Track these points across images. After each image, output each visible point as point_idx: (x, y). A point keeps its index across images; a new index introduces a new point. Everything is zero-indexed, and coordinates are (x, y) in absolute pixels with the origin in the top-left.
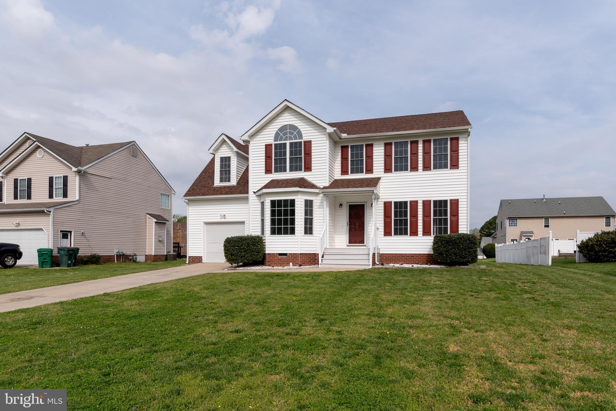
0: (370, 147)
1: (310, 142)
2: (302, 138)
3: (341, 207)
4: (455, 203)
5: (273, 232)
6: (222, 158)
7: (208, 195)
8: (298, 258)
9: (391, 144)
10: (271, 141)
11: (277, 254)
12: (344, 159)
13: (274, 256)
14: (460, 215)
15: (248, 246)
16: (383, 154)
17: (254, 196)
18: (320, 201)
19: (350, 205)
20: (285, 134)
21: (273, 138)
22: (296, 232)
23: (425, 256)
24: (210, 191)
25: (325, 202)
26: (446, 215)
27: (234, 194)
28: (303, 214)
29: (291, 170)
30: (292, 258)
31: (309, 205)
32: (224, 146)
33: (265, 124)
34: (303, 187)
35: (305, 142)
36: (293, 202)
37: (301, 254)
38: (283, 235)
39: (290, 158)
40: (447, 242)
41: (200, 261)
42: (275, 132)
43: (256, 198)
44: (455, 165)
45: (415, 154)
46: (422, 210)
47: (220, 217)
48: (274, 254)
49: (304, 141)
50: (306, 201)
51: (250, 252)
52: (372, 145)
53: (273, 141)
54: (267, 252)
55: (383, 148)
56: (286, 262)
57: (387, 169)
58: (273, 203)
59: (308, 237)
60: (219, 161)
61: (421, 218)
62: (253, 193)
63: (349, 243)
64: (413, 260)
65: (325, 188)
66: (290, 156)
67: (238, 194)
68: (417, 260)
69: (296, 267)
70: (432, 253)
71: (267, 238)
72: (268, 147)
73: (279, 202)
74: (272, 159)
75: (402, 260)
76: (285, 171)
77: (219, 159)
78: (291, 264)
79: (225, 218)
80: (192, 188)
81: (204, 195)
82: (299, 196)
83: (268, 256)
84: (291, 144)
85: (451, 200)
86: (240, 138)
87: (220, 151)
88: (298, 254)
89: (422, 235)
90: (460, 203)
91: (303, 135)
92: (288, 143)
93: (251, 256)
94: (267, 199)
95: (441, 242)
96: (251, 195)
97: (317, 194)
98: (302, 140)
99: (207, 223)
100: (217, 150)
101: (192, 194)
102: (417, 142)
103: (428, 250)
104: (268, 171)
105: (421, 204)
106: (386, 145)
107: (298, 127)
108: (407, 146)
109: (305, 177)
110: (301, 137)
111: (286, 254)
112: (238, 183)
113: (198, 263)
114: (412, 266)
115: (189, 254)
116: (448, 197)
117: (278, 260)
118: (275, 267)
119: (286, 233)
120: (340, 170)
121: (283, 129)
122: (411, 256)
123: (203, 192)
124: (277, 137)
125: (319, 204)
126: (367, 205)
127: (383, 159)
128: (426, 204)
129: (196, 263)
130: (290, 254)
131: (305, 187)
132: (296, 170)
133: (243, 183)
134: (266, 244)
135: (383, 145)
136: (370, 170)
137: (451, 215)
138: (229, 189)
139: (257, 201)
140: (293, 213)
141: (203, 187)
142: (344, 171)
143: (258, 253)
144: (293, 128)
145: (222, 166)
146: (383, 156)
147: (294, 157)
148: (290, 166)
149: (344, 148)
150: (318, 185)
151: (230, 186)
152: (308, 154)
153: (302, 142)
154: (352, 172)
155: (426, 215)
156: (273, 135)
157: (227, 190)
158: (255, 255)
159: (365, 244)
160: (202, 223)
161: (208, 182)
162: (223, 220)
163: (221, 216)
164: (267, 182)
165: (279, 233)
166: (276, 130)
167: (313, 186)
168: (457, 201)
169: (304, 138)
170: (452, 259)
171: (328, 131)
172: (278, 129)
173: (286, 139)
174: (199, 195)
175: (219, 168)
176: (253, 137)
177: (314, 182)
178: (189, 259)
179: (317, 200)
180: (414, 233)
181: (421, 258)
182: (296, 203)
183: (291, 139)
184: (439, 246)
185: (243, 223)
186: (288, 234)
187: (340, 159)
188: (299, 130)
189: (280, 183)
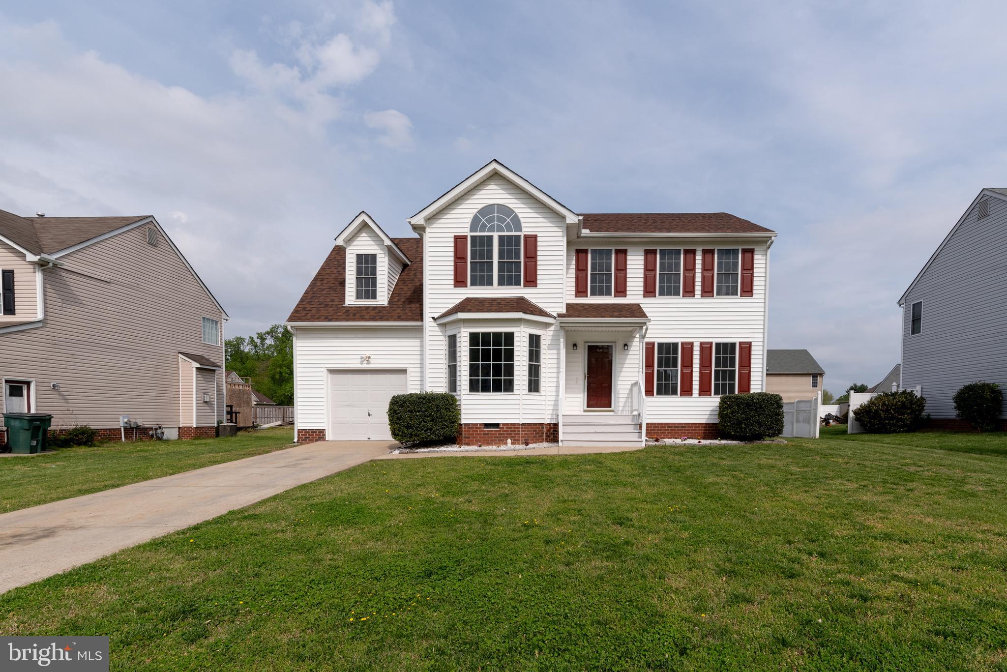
0: (622, 253)
1: (535, 237)
2: (520, 230)
3: (575, 348)
4: (746, 348)
5: (474, 387)
6: (359, 257)
7: (337, 320)
8: (519, 431)
9: (654, 252)
10: (465, 230)
11: (481, 424)
12: (580, 270)
13: (476, 428)
14: (752, 365)
15: (438, 411)
16: (642, 267)
17: (435, 324)
18: (550, 338)
19: (589, 346)
20: (490, 220)
21: (468, 225)
22: (515, 387)
23: (702, 427)
24: (339, 314)
25: (562, 340)
26: (733, 365)
27: (387, 320)
28: (527, 359)
29: (501, 283)
30: (508, 431)
31: (534, 341)
32: (364, 234)
33: (454, 200)
34: (528, 312)
35: (526, 237)
36: (510, 337)
37: (523, 424)
38: (491, 393)
39: (499, 262)
40: (748, 405)
41: (321, 437)
42: (472, 216)
43: (437, 329)
44: (748, 291)
45: (690, 269)
46: (698, 357)
47: (359, 361)
48: (476, 424)
49: (525, 235)
50: (531, 336)
51: (441, 422)
52: (625, 252)
53: (468, 230)
54: (463, 421)
55: (642, 258)
56: (497, 437)
57: (649, 291)
58: (474, 338)
59: (534, 396)
60: (354, 260)
61: (698, 370)
62: (432, 320)
63: (588, 407)
64: (684, 433)
65: (560, 315)
66: (499, 259)
67: (395, 320)
68: (691, 433)
69: (517, 447)
70: (717, 421)
71: (463, 397)
72: (459, 241)
73: (486, 336)
74: (466, 262)
75: (668, 433)
76: (490, 283)
77: (355, 256)
78: (509, 441)
79: (368, 363)
80: (301, 306)
81: (330, 320)
82: (522, 327)
83: (465, 428)
84: (501, 238)
85: (740, 343)
86: (409, 220)
87: (355, 243)
88: (519, 424)
89: (698, 395)
90: (753, 348)
91: (523, 225)
92: (496, 235)
93: (442, 428)
94: (463, 330)
95: (738, 405)
96: (428, 324)
97: (547, 325)
98: (522, 234)
99: (332, 371)
100: (349, 240)
101: (303, 318)
102: (694, 252)
103: (707, 417)
104: (459, 281)
105: (698, 348)
106: (647, 252)
107: (515, 210)
108: (680, 257)
109: (526, 296)
110: (518, 227)
111: (497, 425)
112: (389, 303)
113: (316, 441)
114: (699, 442)
115: (299, 425)
116: (735, 338)
117: (484, 434)
118: (483, 448)
119: (497, 388)
120: (574, 289)
121: (487, 211)
122: (681, 427)
123: (327, 315)
124: (474, 225)
125: (549, 342)
126: (616, 347)
127: (642, 275)
128: (705, 348)
129: (312, 441)
130: (504, 424)
131: (532, 313)
132: (510, 283)
133: (400, 303)
134: (463, 407)
135: (643, 253)
136: (621, 291)
137: (741, 366)
138: (377, 311)
139: (440, 333)
140: (510, 355)
141: (323, 306)
142: (580, 291)
143: (453, 423)
144: (505, 210)
145: (359, 271)
146: (642, 271)
147: (506, 260)
148: (499, 275)
149: (581, 254)
150: (548, 310)
151: (377, 307)
152: (532, 257)
153: (520, 236)
154: (593, 293)
155: (705, 364)
156: (470, 221)
157: (373, 313)
158: (448, 427)
159: (612, 408)
160: (325, 370)
161: (332, 298)
162: (365, 366)
163: (362, 358)
164: (458, 301)
165: (485, 389)
166: (475, 211)
167: (542, 313)
168: (750, 344)
169: (524, 229)
170: (755, 430)
171: (568, 221)
172: (477, 210)
173: (492, 229)
174: (318, 319)
175: (354, 273)
176: (430, 221)
177: (541, 306)
178: (299, 435)
179: (546, 336)
180: (687, 391)
181: (696, 430)
182: (516, 339)
183: (500, 229)
184: (733, 412)
185: (404, 371)
186: (501, 391)
187: (574, 271)
188: (516, 216)
189: (487, 305)
